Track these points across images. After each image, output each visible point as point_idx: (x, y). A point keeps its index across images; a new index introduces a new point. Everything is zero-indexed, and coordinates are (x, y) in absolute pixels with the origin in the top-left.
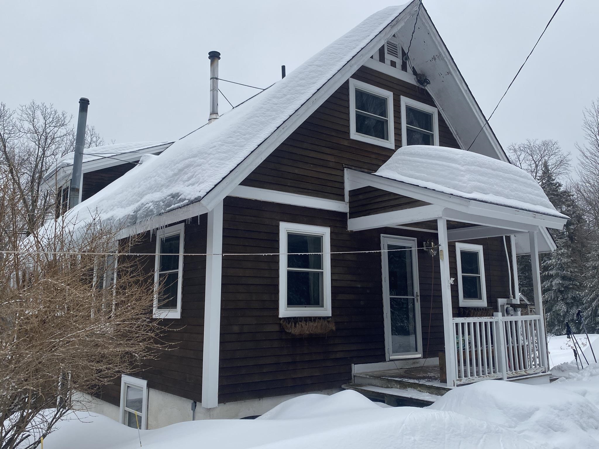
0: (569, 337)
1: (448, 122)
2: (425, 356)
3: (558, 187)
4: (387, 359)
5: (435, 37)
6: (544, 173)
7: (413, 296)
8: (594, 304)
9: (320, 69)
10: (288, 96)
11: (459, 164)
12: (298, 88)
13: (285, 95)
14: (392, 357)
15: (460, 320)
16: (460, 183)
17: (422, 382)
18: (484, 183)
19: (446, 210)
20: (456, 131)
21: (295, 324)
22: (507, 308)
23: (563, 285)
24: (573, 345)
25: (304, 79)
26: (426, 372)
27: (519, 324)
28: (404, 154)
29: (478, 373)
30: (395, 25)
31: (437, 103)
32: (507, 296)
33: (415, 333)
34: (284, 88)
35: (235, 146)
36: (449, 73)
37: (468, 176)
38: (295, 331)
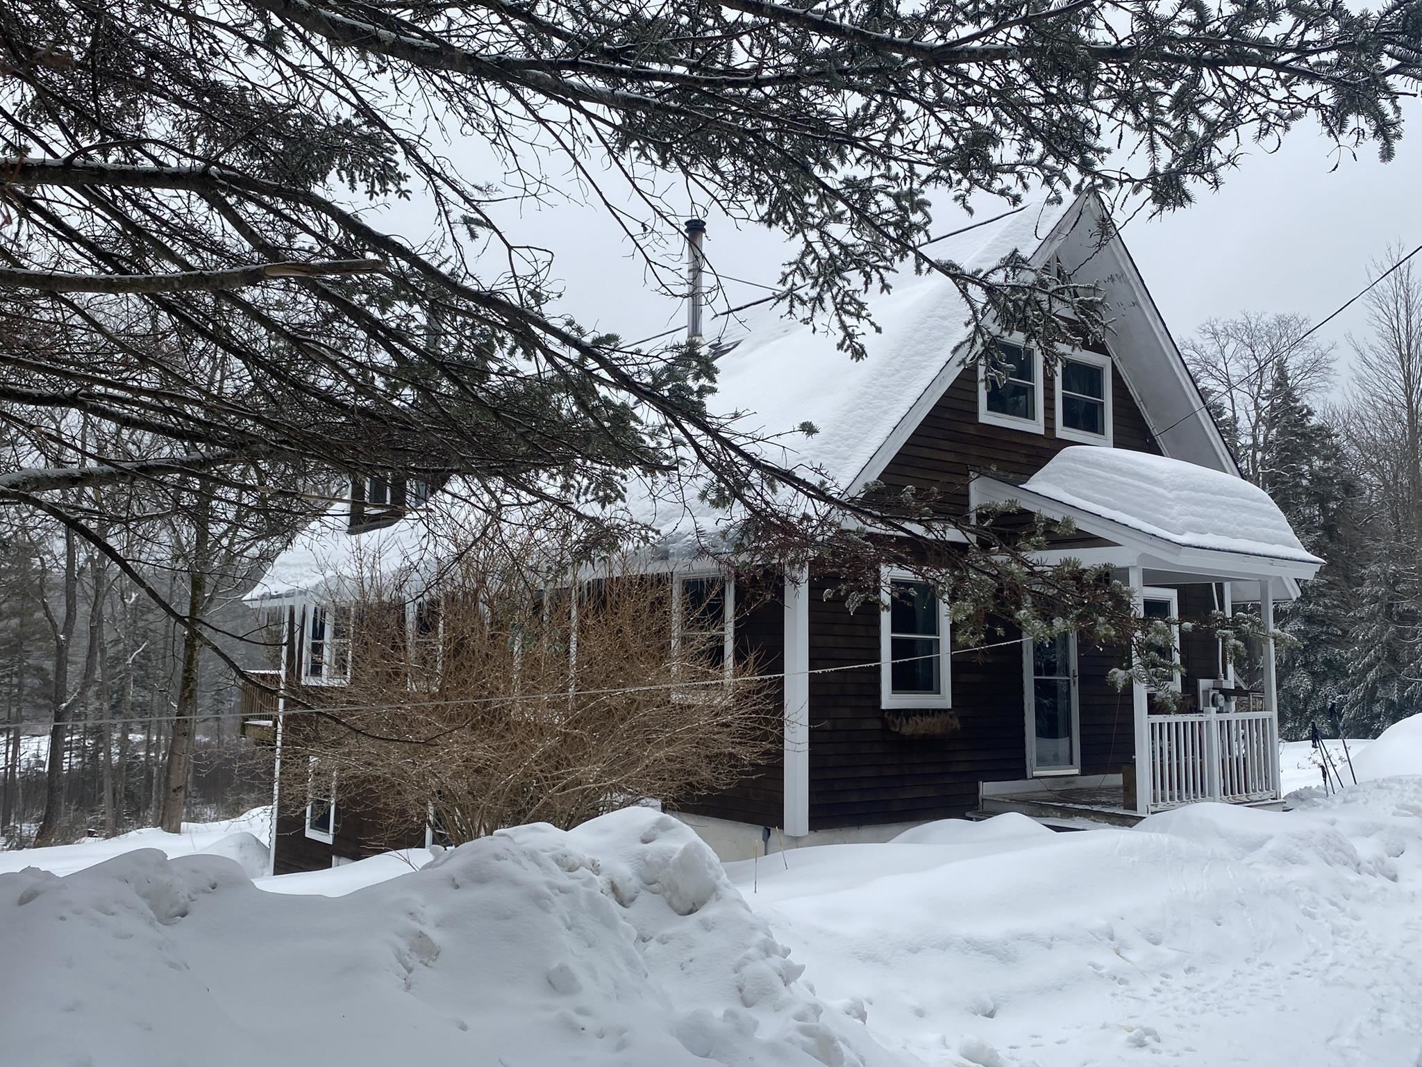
0: (1314, 746)
1: (1127, 380)
2: (1084, 772)
3: (1305, 415)
4: (1029, 776)
5: (1117, 246)
6: (1277, 384)
7: (1068, 675)
8: (1371, 675)
9: (946, 323)
10: (903, 373)
11: (1165, 489)
12: (916, 358)
13: (898, 371)
14: (1036, 773)
15: (1158, 719)
16: (1167, 519)
17: (1096, 808)
18: (1200, 516)
19: (1143, 556)
20: (1140, 394)
21: (907, 720)
22: (1214, 695)
23: (1308, 633)
24: (1322, 762)
25: (923, 343)
26: (1094, 796)
27: (1234, 725)
28: (1074, 460)
29: (1171, 798)
30: (1055, 237)
31: (1110, 348)
32: (1213, 675)
33: (1069, 734)
34: (893, 358)
35: (836, 458)
36: (1136, 303)
37: (1178, 508)
38: (907, 730)
